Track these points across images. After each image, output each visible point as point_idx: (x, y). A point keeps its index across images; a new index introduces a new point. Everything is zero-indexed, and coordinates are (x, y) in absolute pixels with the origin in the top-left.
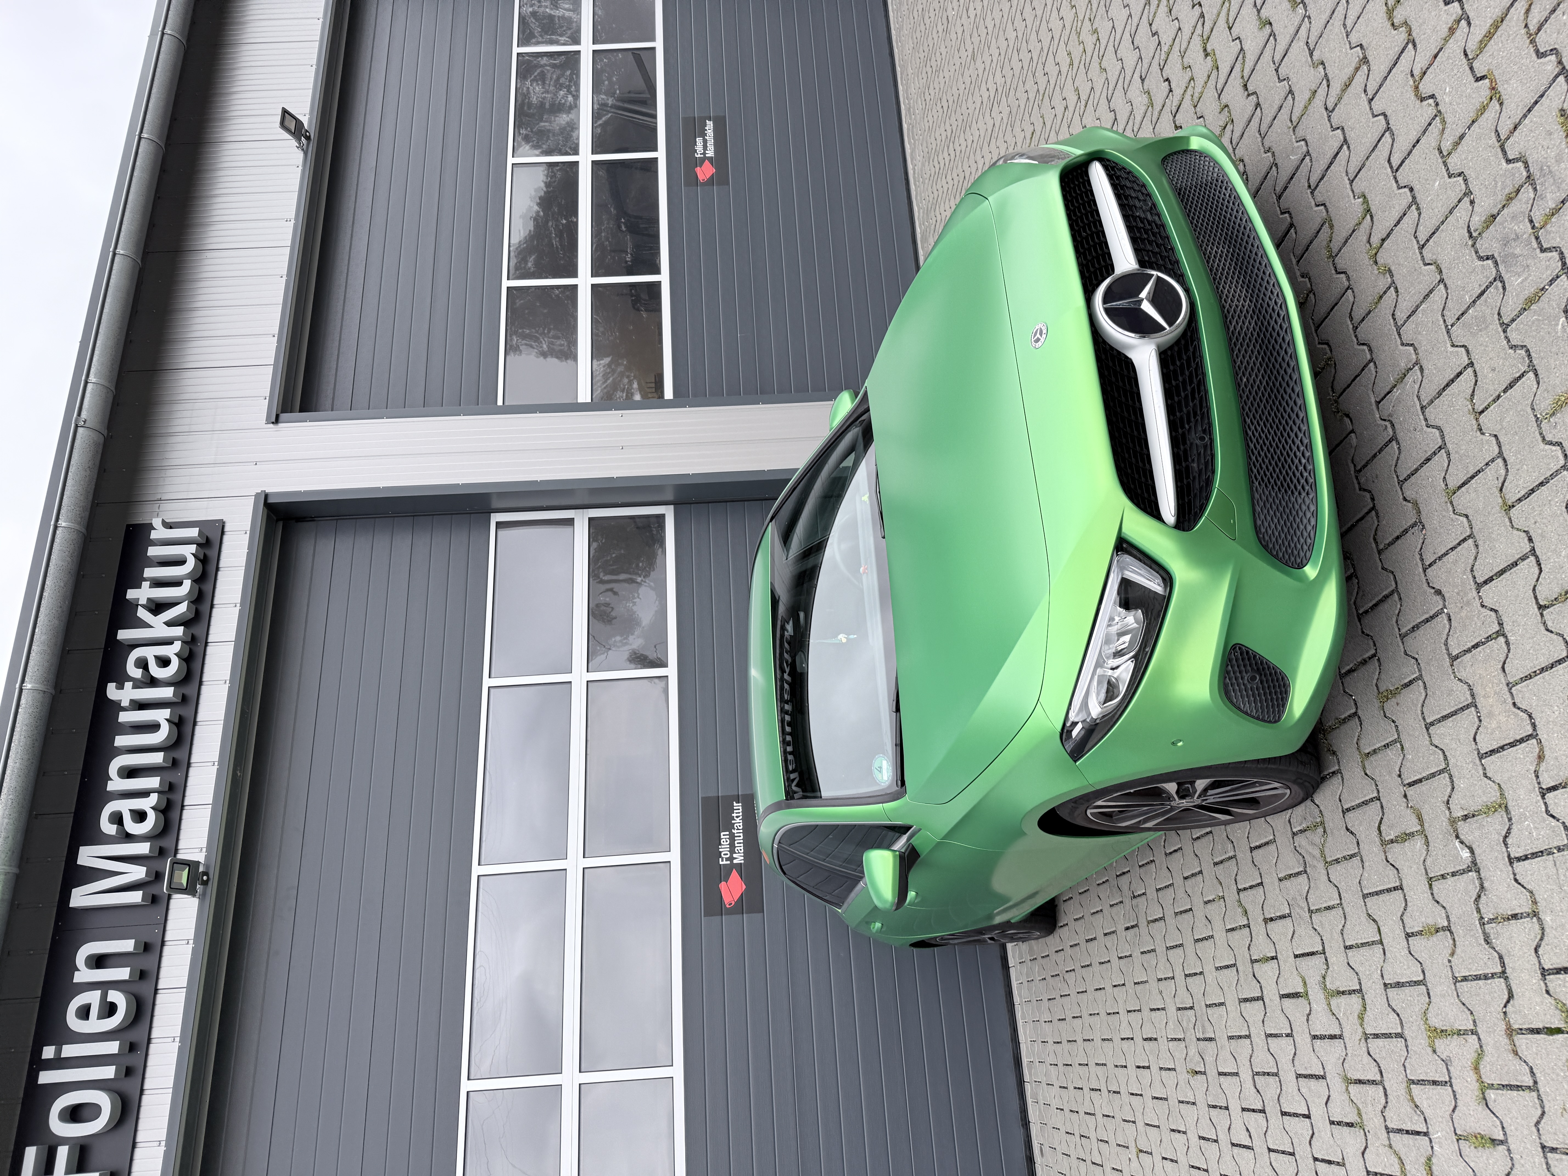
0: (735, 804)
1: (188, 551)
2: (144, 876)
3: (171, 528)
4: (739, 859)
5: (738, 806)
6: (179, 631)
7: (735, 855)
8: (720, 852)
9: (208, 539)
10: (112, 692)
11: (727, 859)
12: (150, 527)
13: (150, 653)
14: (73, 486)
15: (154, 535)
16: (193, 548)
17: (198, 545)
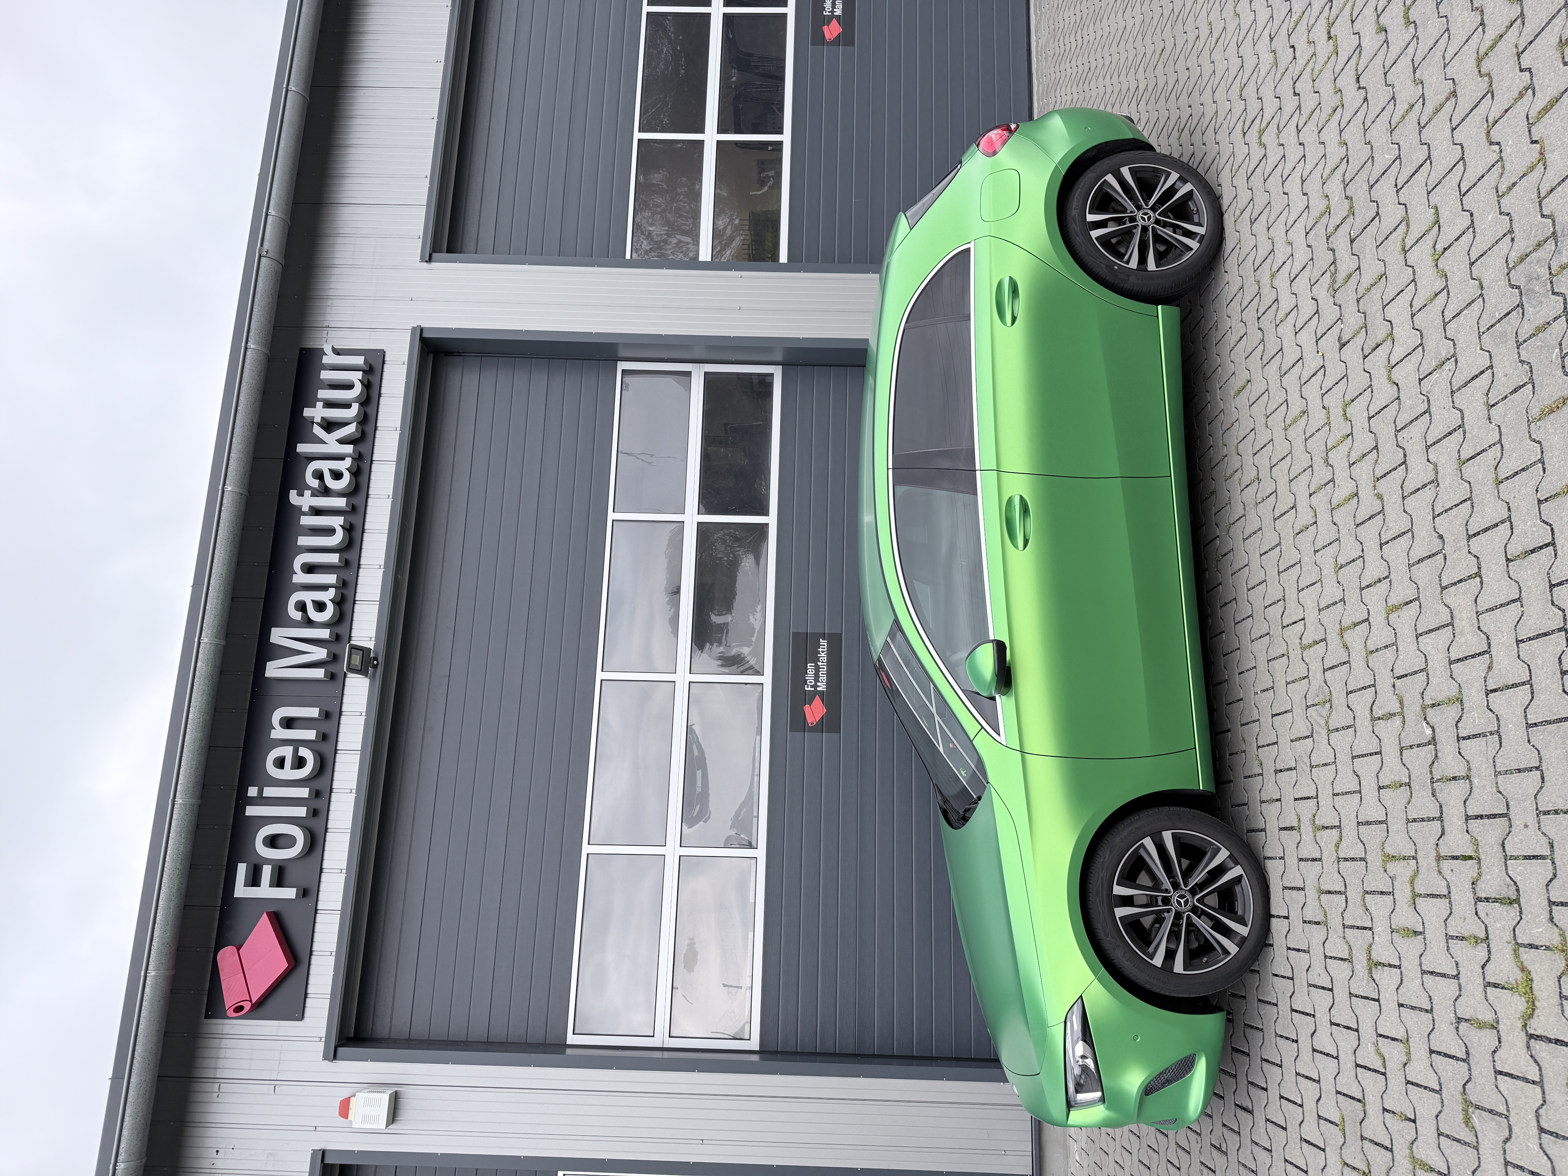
0: (821, 641)
1: (356, 377)
2: (325, 656)
3: (338, 354)
4: (822, 687)
5: (823, 643)
6: (349, 449)
7: (819, 684)
8: (807, 680)
9: (371, 367)
10: (293, 497)
11: (812, 687)
12: (322, 352)
13: (325, 466)
14: (259, 311)
15: (326, 360)
16: (359, 375)
17: (364, 371)
